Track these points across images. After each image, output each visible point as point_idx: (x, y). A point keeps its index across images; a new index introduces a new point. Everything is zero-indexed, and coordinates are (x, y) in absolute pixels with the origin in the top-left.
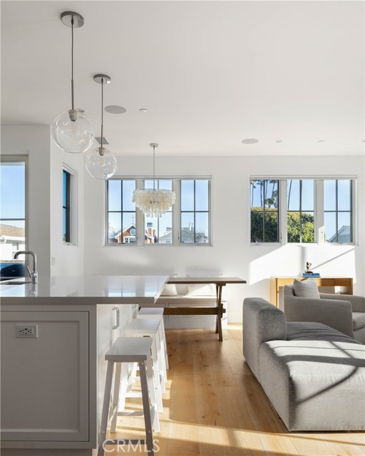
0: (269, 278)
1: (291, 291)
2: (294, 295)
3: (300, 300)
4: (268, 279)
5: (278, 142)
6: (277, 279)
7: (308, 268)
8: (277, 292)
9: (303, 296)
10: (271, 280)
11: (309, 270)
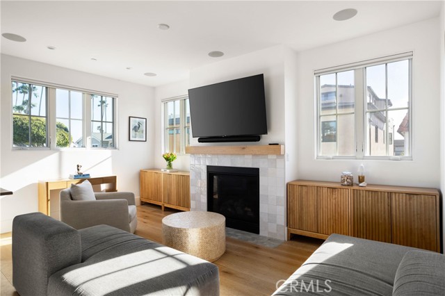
0: (37, 182)
1: (68, 196)
2: (72, 199)
3: (79, 204)
4: (35, 184)
5: (49, 48)
6: (47, 183)
7: (78, 170)
8: (48, 200)
9: (81, 199)
10: (39, 185)
11: (80, 171)
